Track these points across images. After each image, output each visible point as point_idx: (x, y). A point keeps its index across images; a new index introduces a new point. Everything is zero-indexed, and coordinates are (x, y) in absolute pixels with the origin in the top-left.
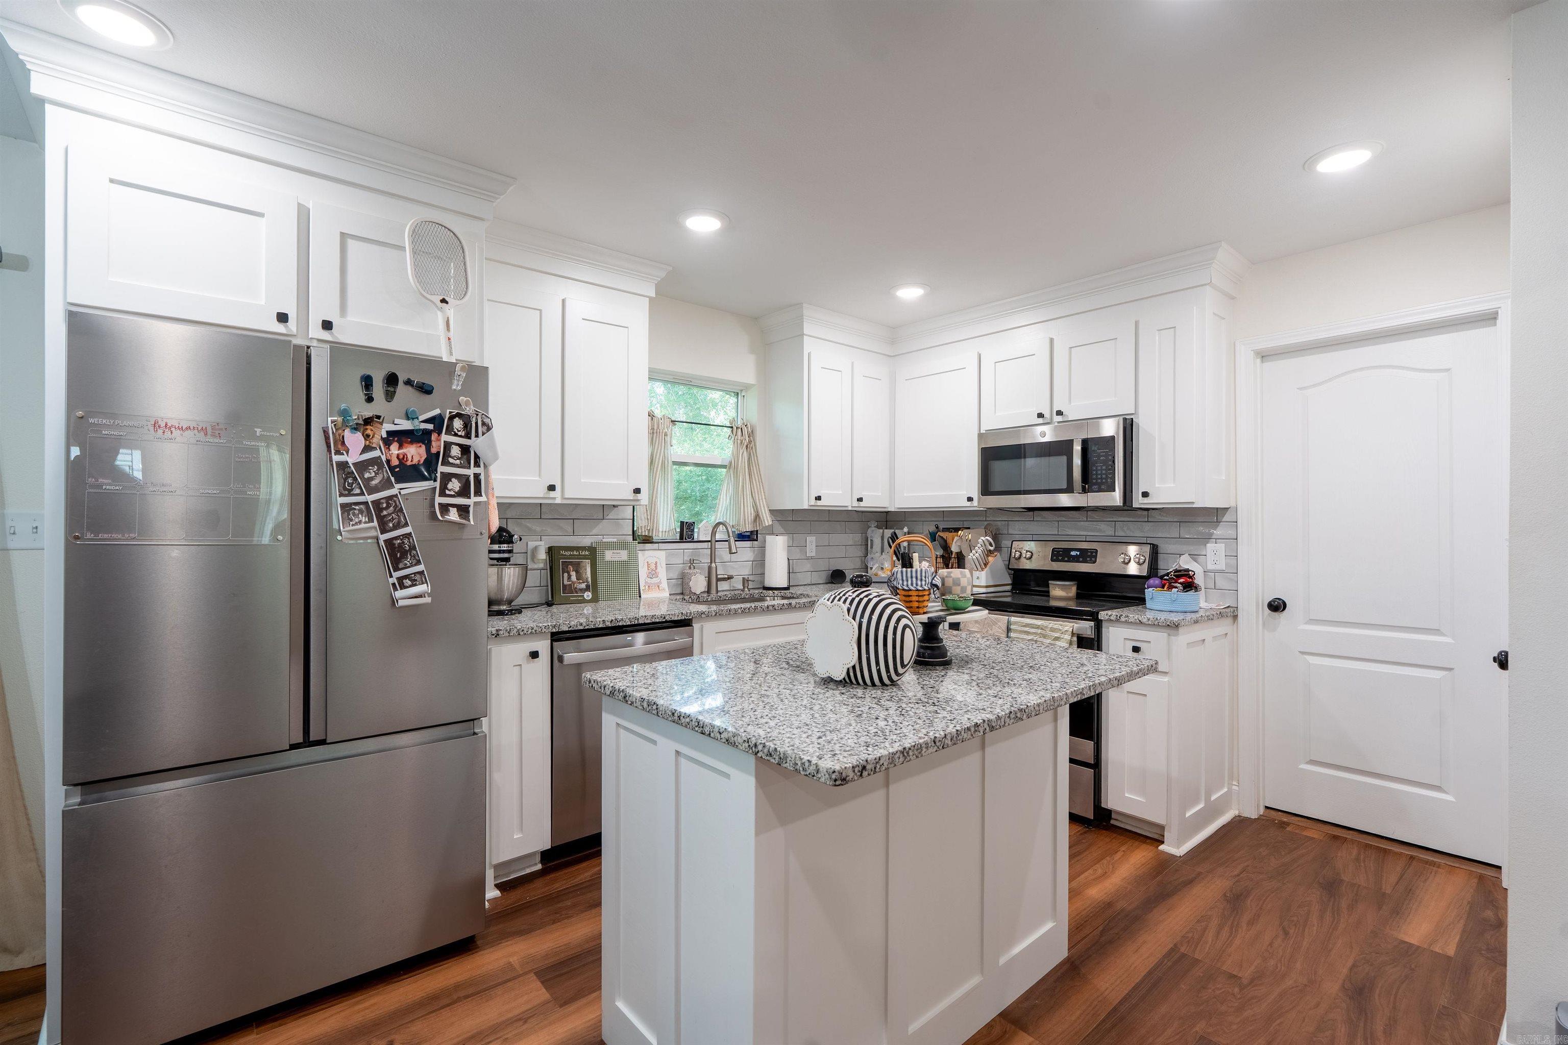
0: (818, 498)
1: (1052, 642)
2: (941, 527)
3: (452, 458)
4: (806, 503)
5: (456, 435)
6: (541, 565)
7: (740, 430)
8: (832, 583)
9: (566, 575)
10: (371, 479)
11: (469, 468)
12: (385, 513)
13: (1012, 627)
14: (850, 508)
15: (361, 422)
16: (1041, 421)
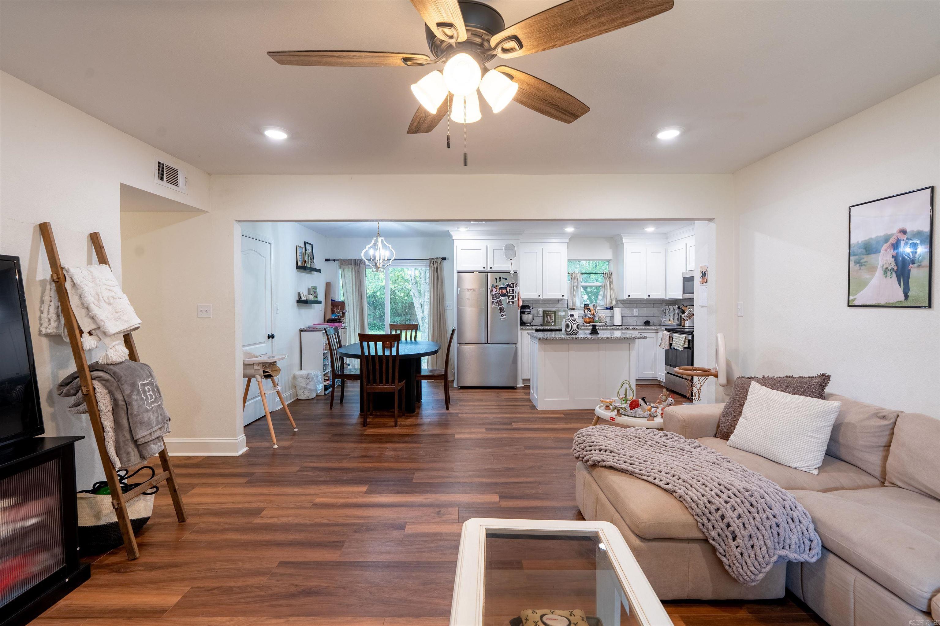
0: (629, 296)
3: (511, 292)
4: (625, 297)
5: (511, 287)
6: (541, 315)
7: (606, 274)
8: (645, 325)
9: (547, 318)
10: (497, 297)
11: (514, 294)
12: (499, 303)
13: (673, 337)
14: (645, 299)
15: (496, 286)
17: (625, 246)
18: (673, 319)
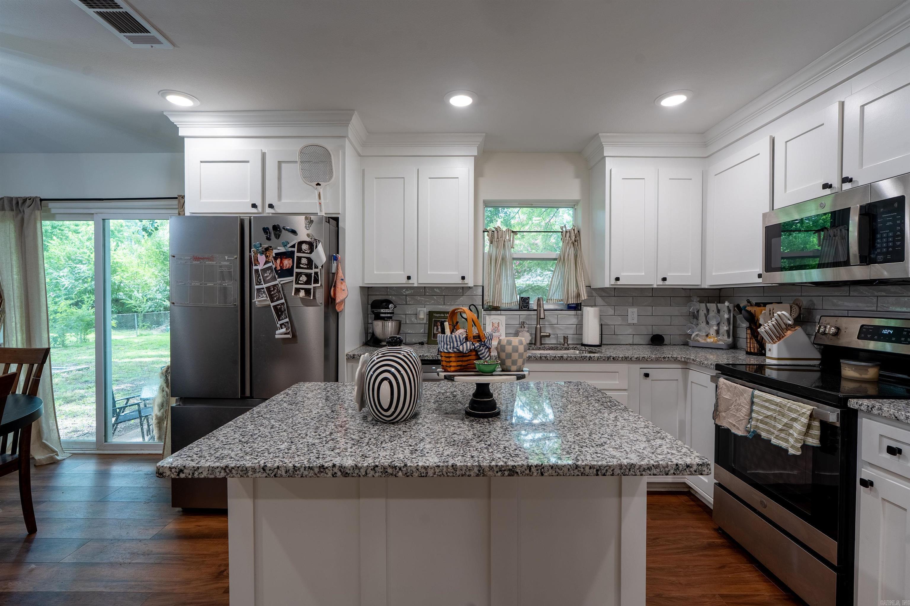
0: (617, 279)
1: (789, 422)
2: (754, 302)
3: (303, 264)
4: (607, 282)
5: (304, 253)
6: (425, 321)
7: (568, 234)
8: (651, 345)
9: (435, 328)
10: (267, 276)
11: (312, 269)
12: (273, 293)
13: (755, 400)
14: (655, 286)
15: (264, 250)
16: (828, 191)
17: (609, 164)
18: (718, 332)
